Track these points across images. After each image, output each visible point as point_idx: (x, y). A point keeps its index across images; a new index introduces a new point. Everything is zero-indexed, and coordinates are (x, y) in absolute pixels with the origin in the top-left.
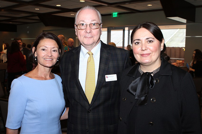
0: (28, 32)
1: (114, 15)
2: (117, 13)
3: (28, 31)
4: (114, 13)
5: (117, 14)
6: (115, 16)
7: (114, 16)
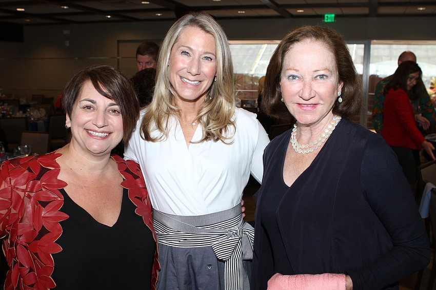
0: (67, 44)
1: (326, 18)
2: (333, 15)
3: (68, 42)
4: (326, 15)
5: (335, 17)
6: (329, 21)
7: (327, 20)
